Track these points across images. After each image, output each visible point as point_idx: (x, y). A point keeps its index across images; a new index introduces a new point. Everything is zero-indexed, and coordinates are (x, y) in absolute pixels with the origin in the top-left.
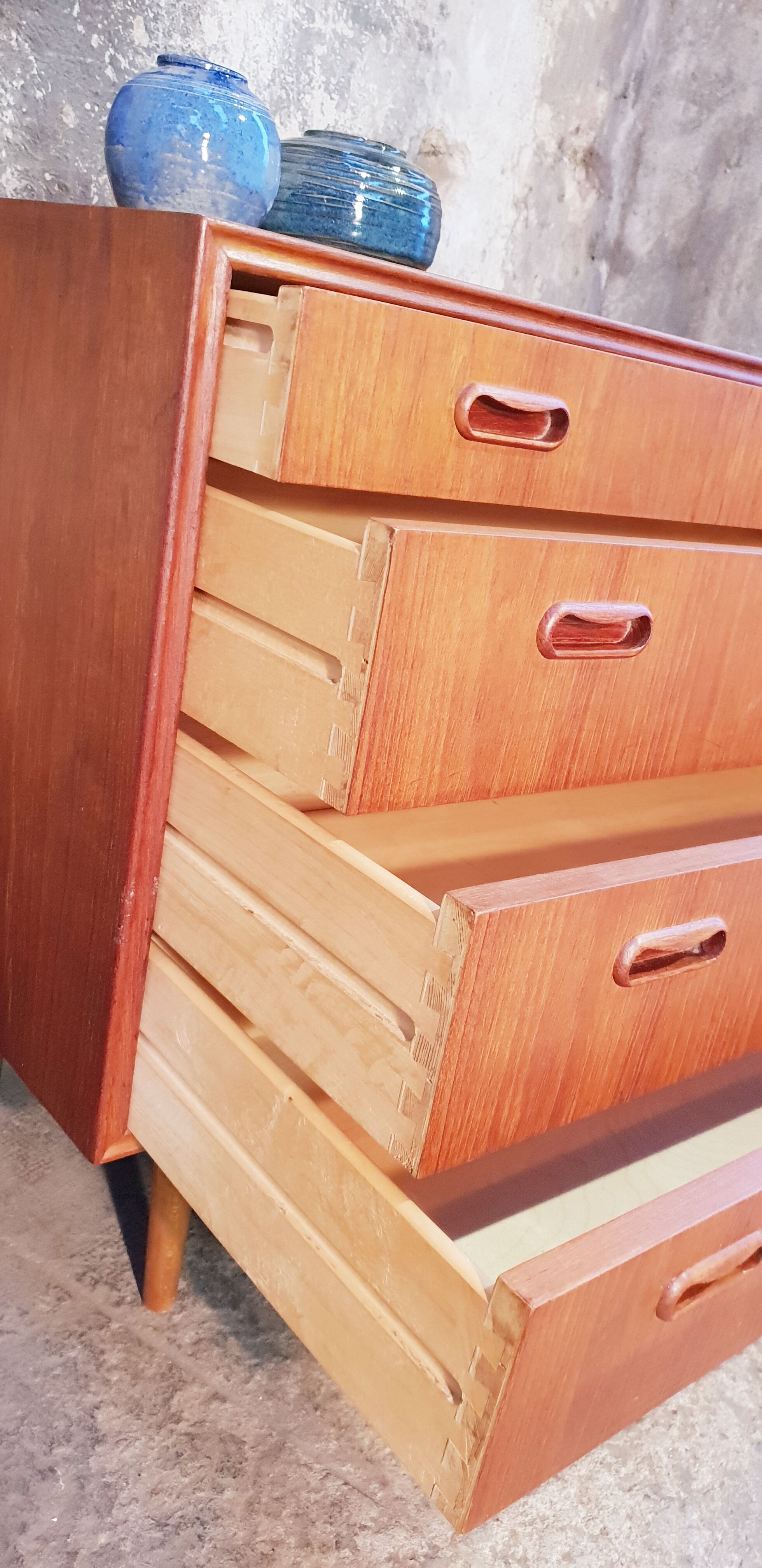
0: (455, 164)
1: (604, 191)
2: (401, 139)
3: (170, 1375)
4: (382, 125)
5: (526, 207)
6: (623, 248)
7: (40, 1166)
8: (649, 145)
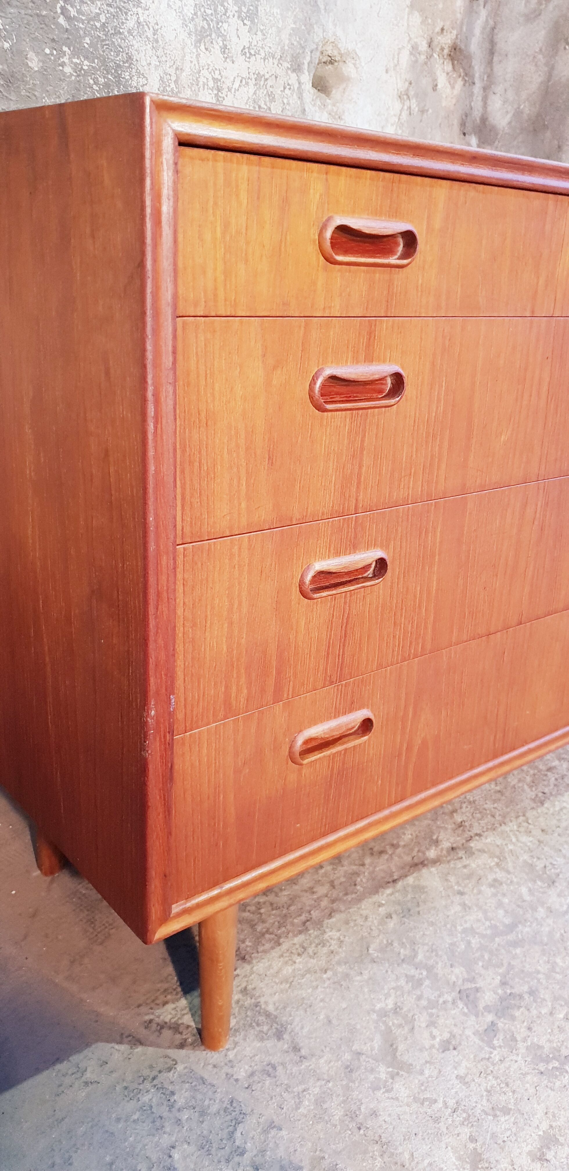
0: (349, 69)
1: (468, 79)
2: (303, 52)
3: (232, 1109)
4: (287, 42)
5: (408, 97)
6: (487, 123)
7: (106, 927)
8: (499, 37)
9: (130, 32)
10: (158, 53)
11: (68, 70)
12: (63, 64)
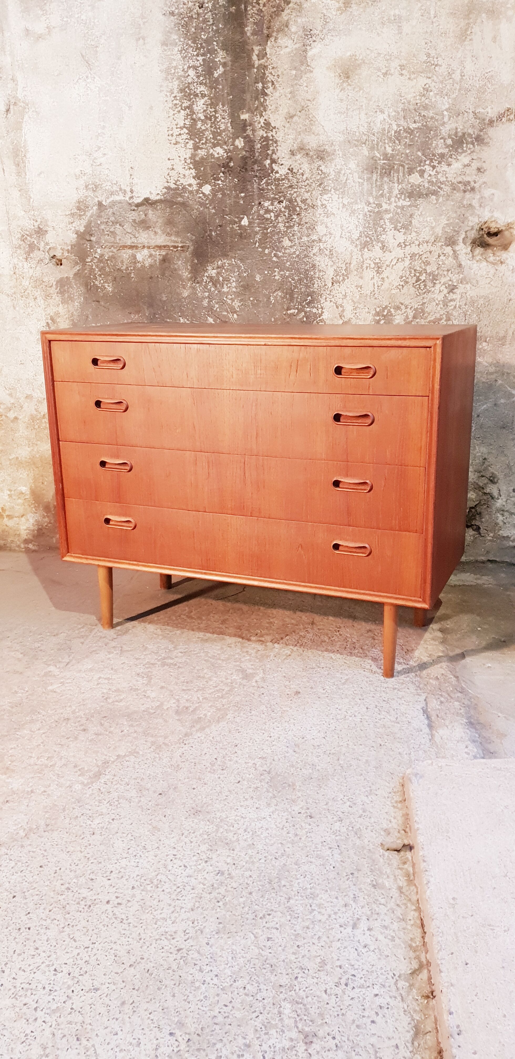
9: (314, 255)
10: (333, 259)
11: (277, 278)
12: (275, 276)
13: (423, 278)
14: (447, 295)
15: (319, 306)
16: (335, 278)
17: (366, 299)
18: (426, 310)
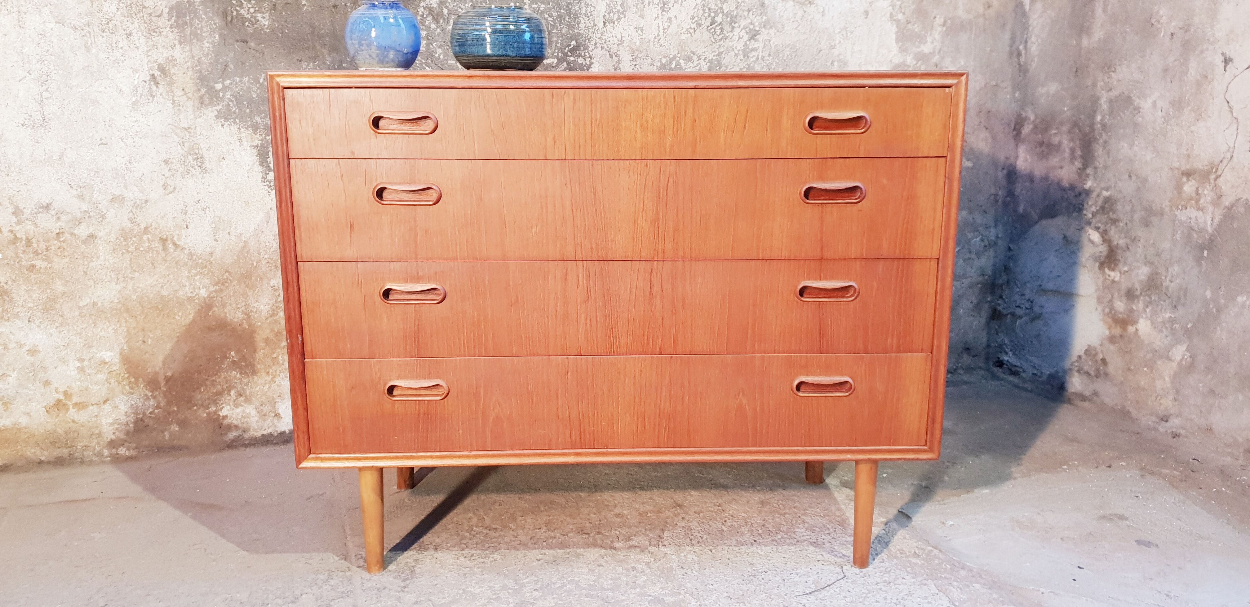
13: (719, 19)
14: (748, 43)
15: (587, 54)
16: (607, 16)
17: (648, 46)
18: (724, 62)
